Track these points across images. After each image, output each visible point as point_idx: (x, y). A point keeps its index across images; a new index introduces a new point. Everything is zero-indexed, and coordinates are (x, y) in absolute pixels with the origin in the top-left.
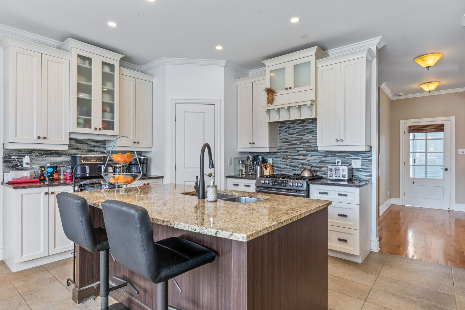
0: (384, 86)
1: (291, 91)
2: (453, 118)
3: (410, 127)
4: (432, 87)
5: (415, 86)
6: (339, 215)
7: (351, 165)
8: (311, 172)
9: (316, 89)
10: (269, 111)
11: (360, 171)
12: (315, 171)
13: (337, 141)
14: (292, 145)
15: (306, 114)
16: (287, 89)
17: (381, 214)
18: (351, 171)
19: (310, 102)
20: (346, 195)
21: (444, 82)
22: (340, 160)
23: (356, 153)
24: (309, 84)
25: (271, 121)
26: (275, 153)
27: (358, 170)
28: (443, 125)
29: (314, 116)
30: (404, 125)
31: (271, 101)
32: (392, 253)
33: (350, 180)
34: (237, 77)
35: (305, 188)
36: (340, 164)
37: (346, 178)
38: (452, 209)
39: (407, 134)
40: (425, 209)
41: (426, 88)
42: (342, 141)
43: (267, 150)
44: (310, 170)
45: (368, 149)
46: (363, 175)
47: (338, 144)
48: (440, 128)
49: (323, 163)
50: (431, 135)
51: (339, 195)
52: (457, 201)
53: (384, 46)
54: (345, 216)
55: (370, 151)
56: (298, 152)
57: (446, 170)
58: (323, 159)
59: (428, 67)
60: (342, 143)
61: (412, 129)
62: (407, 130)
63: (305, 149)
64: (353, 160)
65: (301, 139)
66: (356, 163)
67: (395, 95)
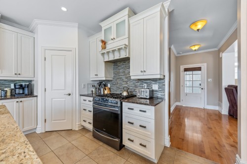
0: (172, 47)
1: (115, 41)
2: (205, 64)
3: (185, 69)
4: (196, 48)
5: (188, 48)
6: (140, 126)
7: (152, 88)
8: (128, 93)
9: (129, 38)
10: (103, 54)
11: (158, 92)
12: (131, 92)
13: (142, 72)
14: (120, 76)
15: (123, 55)
16: (112, 39)
17: (171, 112)
18: (152, 92)
19: (124, 46)
20: (145, 112)
21: (203, 45)
22: (146, 85)
23: (155, 80)
24: (125, 35)
25: (105, 61)
26: (111, 81)
27: (156, 91)
28: (201, 67)
29: (127, 56)
30: (182, 68)
31: (104, 48)
32: (179, 148)
33: (151, 98)
34: (89, 36)
35: (119, 105)
36: (146, 87)
37: (148, 97)
38: (205, 108)
39: (183, 72)
40: (192, 108)
41: (193, 48)
42: (145, 71)
43: (104, 79)
44: (127, 91)
45: (162, 77)
46: (159, 95)
47: (142, 74)
48: (199, 69)
49: (136, 86)
50: (195, 72)
51: (140, 111)
52: (208, 104)
53: (173, 10)
54: (145, 127)
55: (164, 79)
56: (123, 80)
57: (202, 89)
58: (136, 84)
59: (198, 30)
60: (145, 73)
61: (186, 70)
62: (183, 70)
63: (127, 78)
64: (153, 85)
65: (124, 72)
66: (155, 87)
67: (178, 53)
